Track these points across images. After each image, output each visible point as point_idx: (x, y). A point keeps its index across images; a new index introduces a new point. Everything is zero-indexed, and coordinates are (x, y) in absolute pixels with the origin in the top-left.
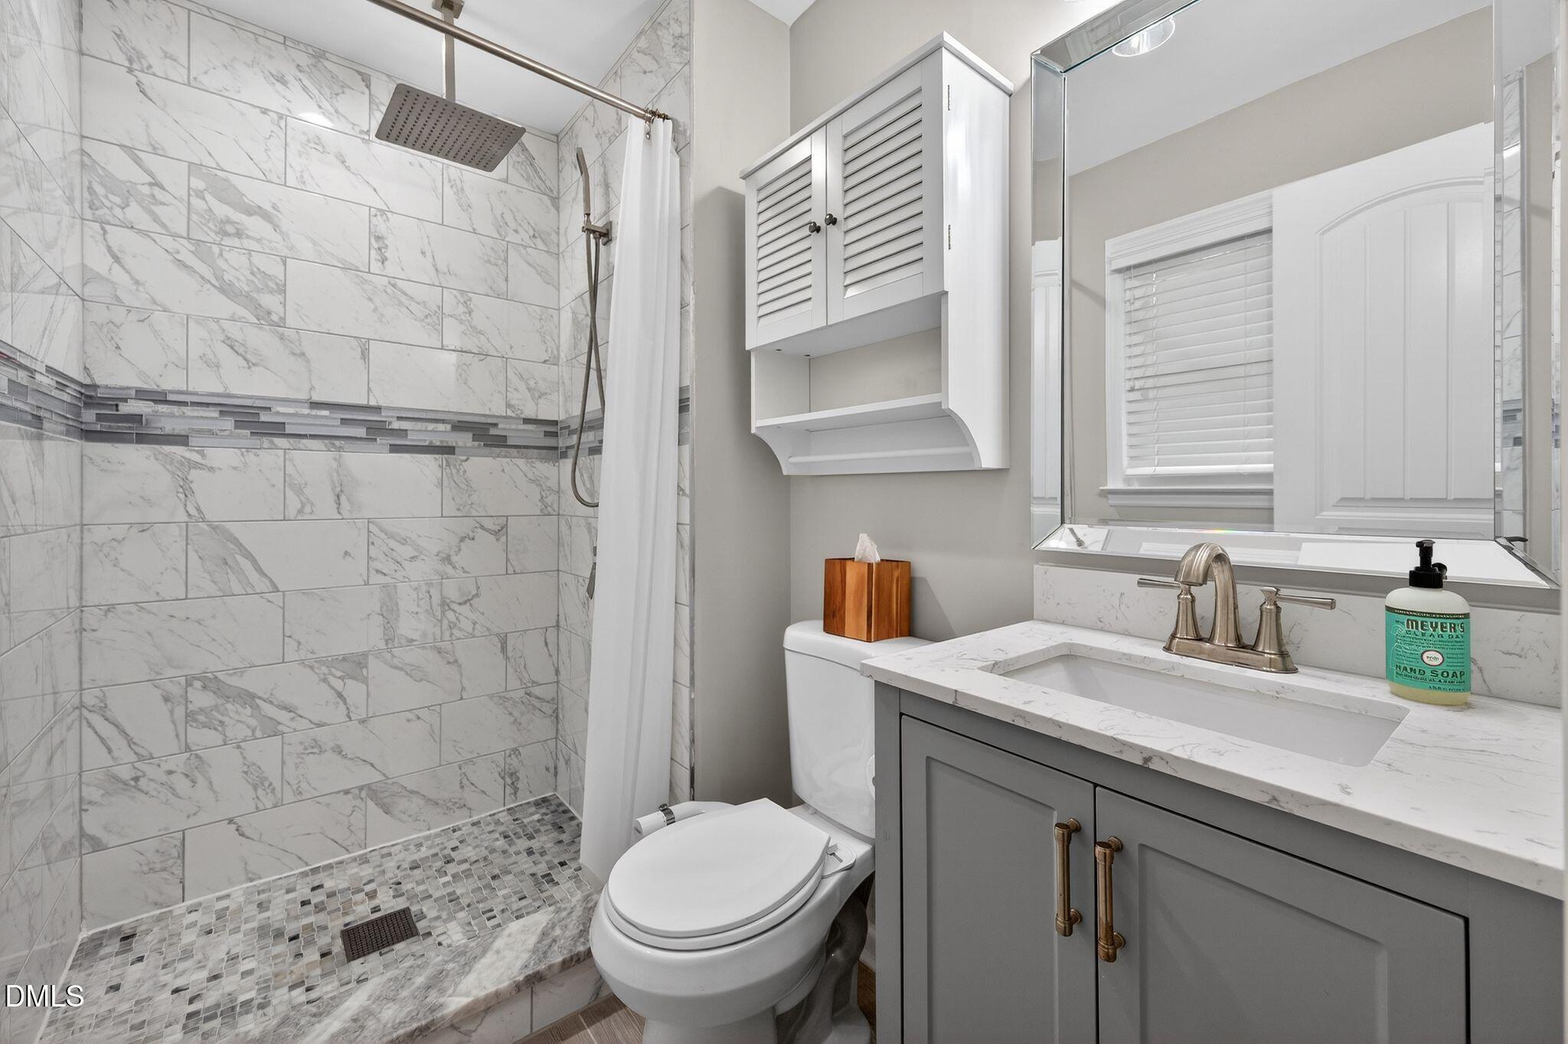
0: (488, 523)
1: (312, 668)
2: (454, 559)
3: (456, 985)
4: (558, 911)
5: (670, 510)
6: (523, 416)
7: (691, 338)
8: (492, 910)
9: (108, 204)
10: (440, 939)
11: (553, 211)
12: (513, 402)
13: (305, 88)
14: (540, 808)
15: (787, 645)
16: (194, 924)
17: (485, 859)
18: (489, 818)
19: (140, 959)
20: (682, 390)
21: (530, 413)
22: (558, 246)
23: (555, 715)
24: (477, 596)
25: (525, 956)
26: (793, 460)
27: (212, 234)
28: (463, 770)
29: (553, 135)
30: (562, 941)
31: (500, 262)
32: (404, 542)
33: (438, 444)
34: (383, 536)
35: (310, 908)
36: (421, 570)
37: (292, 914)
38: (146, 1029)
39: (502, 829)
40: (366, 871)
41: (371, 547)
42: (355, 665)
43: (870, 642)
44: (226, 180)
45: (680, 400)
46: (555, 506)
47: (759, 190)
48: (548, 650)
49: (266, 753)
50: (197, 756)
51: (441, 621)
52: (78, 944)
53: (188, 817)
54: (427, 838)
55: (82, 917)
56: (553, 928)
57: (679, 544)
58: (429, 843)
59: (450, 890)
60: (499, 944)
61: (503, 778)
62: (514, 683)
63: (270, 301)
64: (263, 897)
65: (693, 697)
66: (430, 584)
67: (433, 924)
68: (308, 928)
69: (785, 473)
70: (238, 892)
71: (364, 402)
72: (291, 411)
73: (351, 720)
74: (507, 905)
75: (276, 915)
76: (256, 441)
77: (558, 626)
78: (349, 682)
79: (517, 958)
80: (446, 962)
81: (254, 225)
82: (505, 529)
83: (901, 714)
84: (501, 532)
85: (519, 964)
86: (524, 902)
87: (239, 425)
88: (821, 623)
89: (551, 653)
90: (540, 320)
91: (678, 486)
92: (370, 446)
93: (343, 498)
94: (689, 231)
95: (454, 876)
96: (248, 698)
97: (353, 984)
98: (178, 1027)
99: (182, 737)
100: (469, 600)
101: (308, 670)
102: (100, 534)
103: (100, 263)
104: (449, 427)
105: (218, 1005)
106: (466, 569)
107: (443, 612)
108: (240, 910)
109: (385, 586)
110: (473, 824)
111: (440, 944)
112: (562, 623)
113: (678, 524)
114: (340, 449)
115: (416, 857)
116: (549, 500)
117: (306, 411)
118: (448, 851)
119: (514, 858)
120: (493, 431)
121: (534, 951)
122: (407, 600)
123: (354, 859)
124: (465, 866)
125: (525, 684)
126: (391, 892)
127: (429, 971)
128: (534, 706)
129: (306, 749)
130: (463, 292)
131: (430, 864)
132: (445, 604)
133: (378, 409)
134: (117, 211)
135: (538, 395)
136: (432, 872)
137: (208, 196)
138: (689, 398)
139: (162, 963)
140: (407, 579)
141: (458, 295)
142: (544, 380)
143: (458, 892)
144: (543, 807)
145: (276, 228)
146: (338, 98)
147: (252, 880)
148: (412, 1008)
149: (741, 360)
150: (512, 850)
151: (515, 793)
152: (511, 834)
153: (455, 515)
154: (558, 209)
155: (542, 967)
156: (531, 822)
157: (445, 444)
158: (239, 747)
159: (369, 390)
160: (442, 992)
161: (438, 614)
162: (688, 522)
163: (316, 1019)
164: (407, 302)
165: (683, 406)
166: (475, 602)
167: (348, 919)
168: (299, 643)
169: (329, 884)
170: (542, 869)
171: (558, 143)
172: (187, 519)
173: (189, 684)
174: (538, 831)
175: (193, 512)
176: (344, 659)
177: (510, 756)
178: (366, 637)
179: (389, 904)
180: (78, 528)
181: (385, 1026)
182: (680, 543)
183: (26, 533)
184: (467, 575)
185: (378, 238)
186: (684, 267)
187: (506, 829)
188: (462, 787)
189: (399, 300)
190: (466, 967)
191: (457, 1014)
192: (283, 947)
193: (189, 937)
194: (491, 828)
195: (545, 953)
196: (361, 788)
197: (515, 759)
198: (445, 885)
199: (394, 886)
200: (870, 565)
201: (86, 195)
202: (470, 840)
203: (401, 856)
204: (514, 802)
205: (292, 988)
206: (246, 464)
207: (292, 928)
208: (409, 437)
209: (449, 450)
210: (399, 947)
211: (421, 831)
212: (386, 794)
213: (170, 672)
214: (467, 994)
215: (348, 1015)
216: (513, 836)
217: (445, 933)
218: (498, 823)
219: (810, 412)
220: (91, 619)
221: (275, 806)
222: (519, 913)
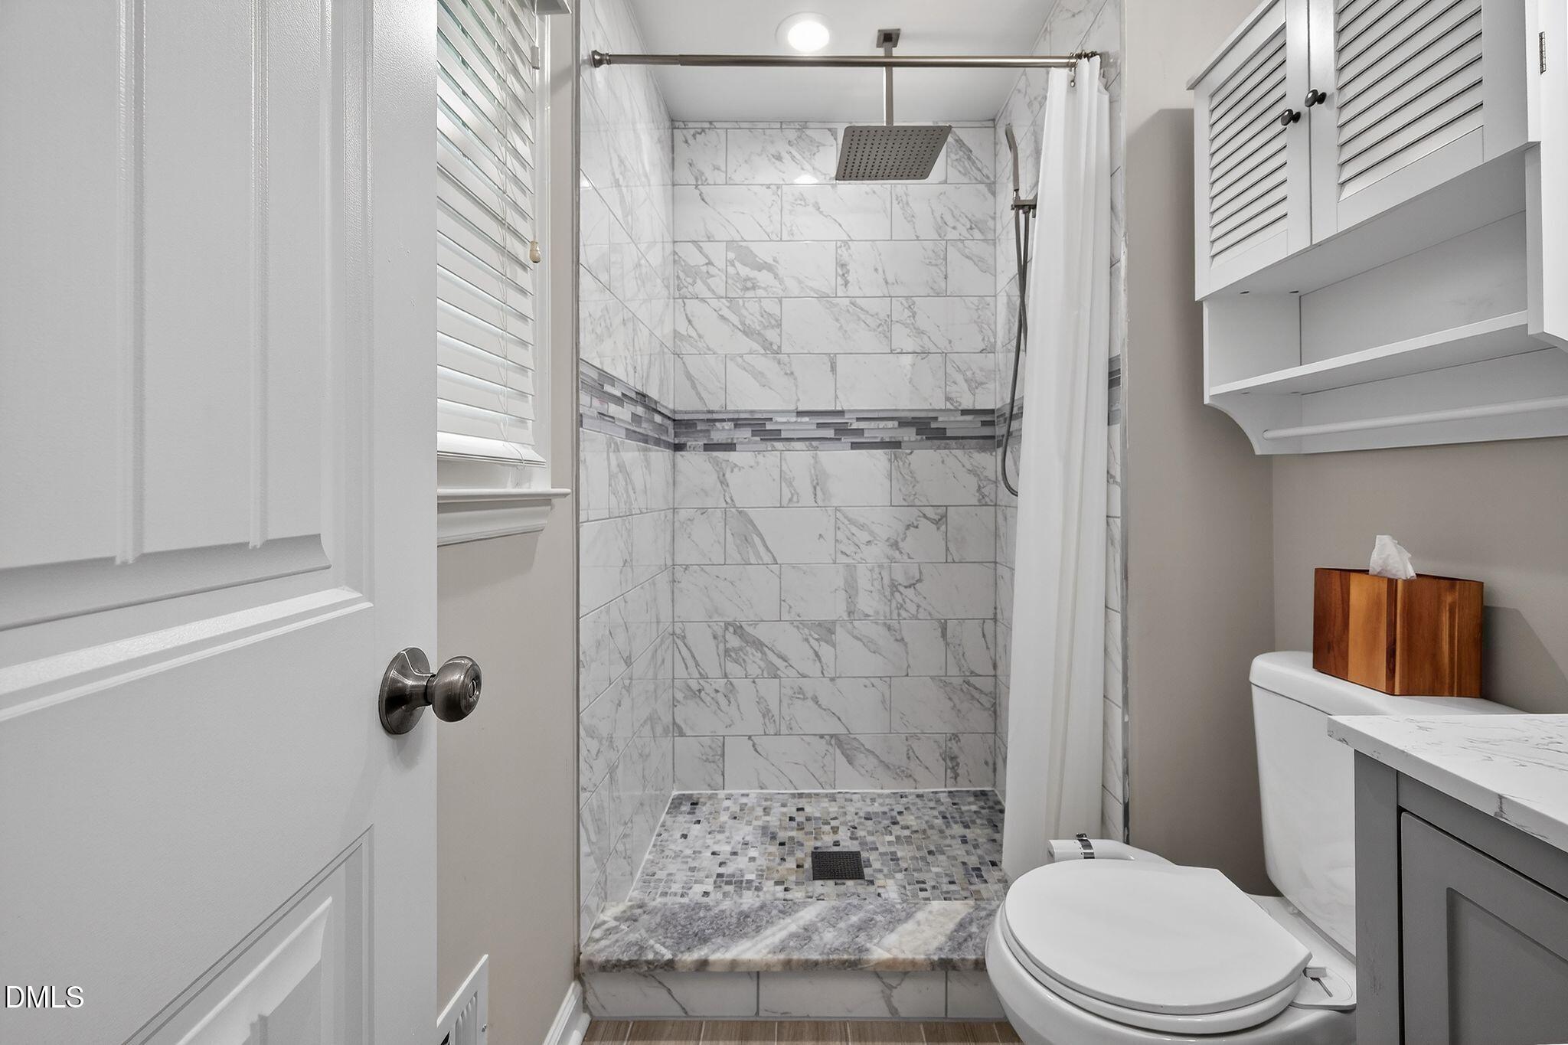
0: (930, 512)
1: (798, 627)
2: (901, 545)
3: (882, 937)
4: (977, 908)
5: (1097, 499)
6: (960, 408)
7: (1122, 299)
8: (924, 882)
9: (686, 284)
10: (880, 890)
11: (989, 195)
12: (953, 395)
13: (793, 158)
14: (978, 800)
15: (1253, 679)
16: (728, 808)
17: (924, 831)
18: (931, 795)
19: (699, 822)
20: (1112, 361)
21: (967, 404)
22: (995, 230)
23: (992, 709)
24: (919, 581)
25: (942, 939)
26: (1269, 435)
27: (739, 291)
28: (910, 743)
29: (989, 120)
30: (978, 940)
31: (940, 261)
32: (862, 527)
33: (887, 440)
34: (847, 522)
35: (794, 824)
36: (876, 553)
37: (783, 825)
38: (695, 873)
39: (942, 808)
40: (833, 809)
41: (838, 532)
42: (826, 630)
43: (1392, 694)
44: (747, 248)
45: (1109, 373)
46: (993, 496)
47: (1212, 96)
48: (986, 641)
49: (769, 689)
50: (731, 684)
51: (890, 601)
52: (671, 798)
53: (726, 727)
54: (880, 796)
55: (674, 781)
56: (971, 922)
57: (1110, 542)
58: (882, 801)
59: (893, 849)
60: (920, 916)
61: (944, 760)
62: (953, 670)
63: (771, 335)
64: (769, 803)
65: (1126, 720)
66: (881, 566)
67: (876, 874)
68: (791, 839)
69: (1258, 452)
70: (754, 792)
71: (831, 408)
72: (784, 420)
73: (824, 677)
74: (938, 883)
75: (773, 820)
76: (763, 446)
77: (995, 619)
78: (822, 643)
79: (935, 938)
80: (876, 913)
81: (764, 277)
82: (944, 519)
83: (1400, 810)
84: (941, 520)
85: (935, 944)
86: (953, 887)
87: (754, 433)
88: (1310, 656)
89: (989, 646)
90: (977, 310)
91: (1108, 472)
92: (837, 444)
93: (818, 488)
94: (1120, 176)
95: (898, 838)
96: (758, 645)
97: (814, 899)
98: (711, 880)
99: (723, 668)
100: (914, 584)
101: (795, 630)
102: (683, 515)
103: (683, 327)
104: (896, 423)
105: (733, 876)
106: (912, 556)
107: (892, 594)
108: (753, 809)
109: (848, 565)
110: (918, 796)
111: (879, 895)
112: (999, 616)
113: (1107, 516)
114: (816, 448)
115: (870, 809)
116: (985, 491)
117: (794, 419)
118: (895, 813)
119: (948, 841)
120: (934, 425)
121: (951, 938)
122: (864, 581)
123: (826, 795)
124: (907, 833)
125: (964, 672)
126: (849, 834)
127: (862, 915)
128: (973, 696)
129: (795, 693)
130: (907, 298)
131: (880, 820)
132: (894, 587)
133: (841, 413)
134: (690, 288)
135: (974, 385)
136: (880, 827)
137: (737, 264)
138: (1119, 370)
139: (709, 830)
140: (863, 561)
141: (904, 302)
142: (981, 370)
143: (899, 854)
144: (981, 800)
145: (776, 276)
146: (815, 156)
147: (762, 788)
148: (846, 940)
149: (1191, 313)
150: (948, 832)
151: (956, 778)
152: (949, 816)
153: (901, 504)
154: (994, 194)
155: (955, 957)
156: (969, 811)
157: (893, 440)
158: (754, 682)
159: (836, 397)
160: (870, 938)
161: (887, 593)
162: (1119, 515)
163: (781, 915)
164: (863, 317)
165: (1113, 380)
166: (918, 586)
167: (818, 844)
168: (790, 607)
169: (809, 810)
170: (973, 861)
171: (994, 127)
172: (725, 506)
173: (727, 629)
174: (974, 822)
175: (729, 500)
176: (820, 625)
177: (950, 740)
178: (833, 609)
179: (848, 845)
180: (672, 510)
181: (825, 945)
182: (1110, 539)
183: (641, 513)
184: (912, 561)
185: (843, 266)
186: (1114, 219)
187: (945, 810)
188: (909, 758)
189: (858, 316)
190: (892, 925)
191: (879, 963)
192: (774, 849)
193: (724, 817)
194: (932, 804)
195: (960, 944)
196: (832, 736)
197: (955, 744)
198: (889, 842)
199: (851, 829)
200: (1392, 583)
201: (676, 282)
202: (913, 809)
203: (859, 804)
204: (955, 786)
205: (777, 883)
206: (758, 463)
207: (783, 835)
208: (865, 435)
209: (895, 445)
210: (850, 883)
211: (876, 788)
212: (849, 746)
213: (716, 618)
214: (889, 950)
215: (802, 923)
216: (950, 820)
217: (884, 887)
218: (938, 801)
219: (1301, 365)
220: (679, 575)
221: (776, 735)
222: (948, 896)
